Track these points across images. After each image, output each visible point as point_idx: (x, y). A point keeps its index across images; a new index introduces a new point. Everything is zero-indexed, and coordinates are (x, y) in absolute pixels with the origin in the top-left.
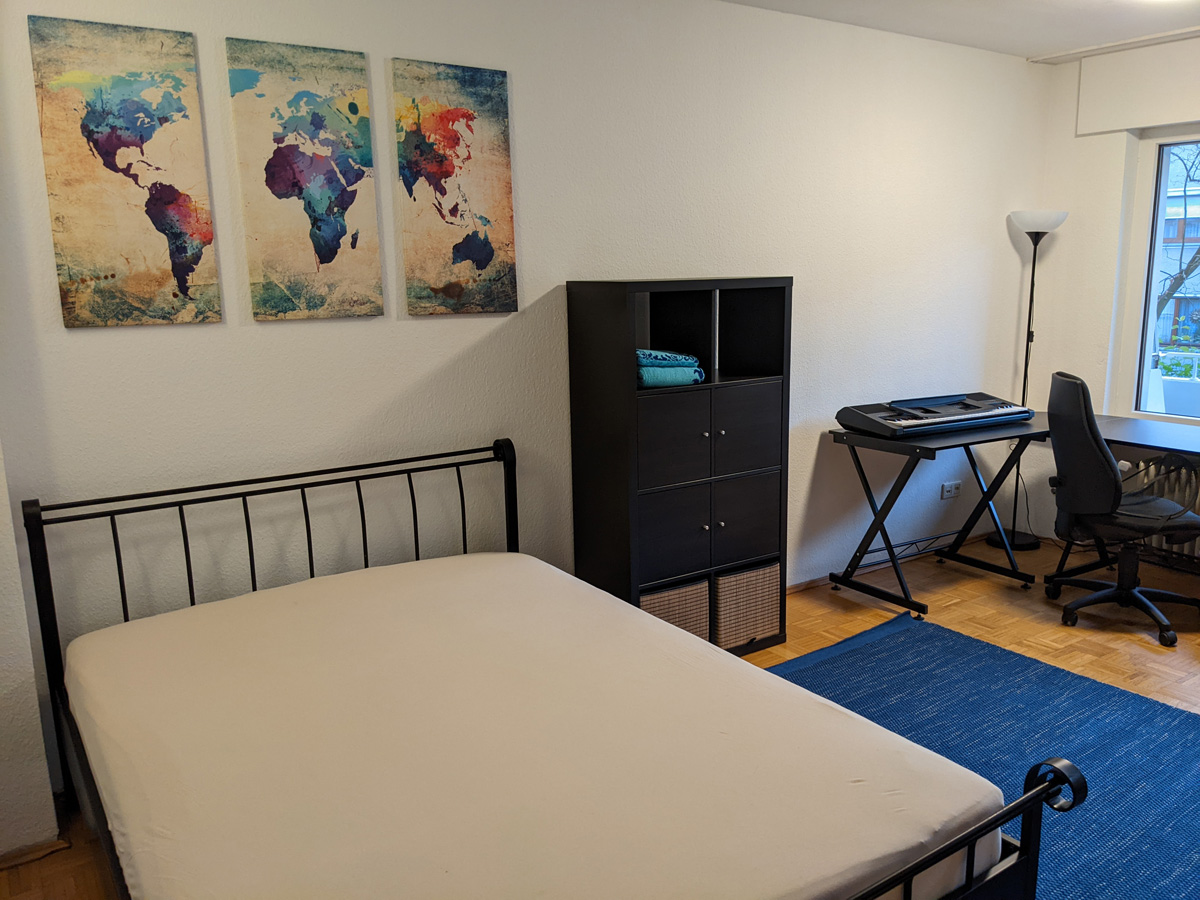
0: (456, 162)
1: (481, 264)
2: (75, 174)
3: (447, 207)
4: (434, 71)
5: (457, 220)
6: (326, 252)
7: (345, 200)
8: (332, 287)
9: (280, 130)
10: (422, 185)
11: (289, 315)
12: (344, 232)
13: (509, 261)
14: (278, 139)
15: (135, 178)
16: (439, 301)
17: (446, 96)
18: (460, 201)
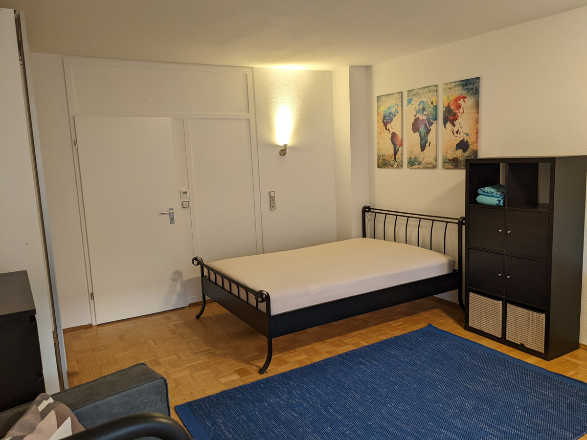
0: (459, 115)
1: (465, 151)
2: (381, 132)
3: (455, 130)
4: (454, 84)
5: (458, 135)
6: (423, 148)
7: (428, 131)
8: (423, 158)
9: (416, 113)
10: (449, 124)
11: (414, 167)
12: (427, 142)
13: (474, 149)
14: (415, 116)
15: (389, 131)
16: (451, 164)
17: (458, 91)
18: (459, 128)
